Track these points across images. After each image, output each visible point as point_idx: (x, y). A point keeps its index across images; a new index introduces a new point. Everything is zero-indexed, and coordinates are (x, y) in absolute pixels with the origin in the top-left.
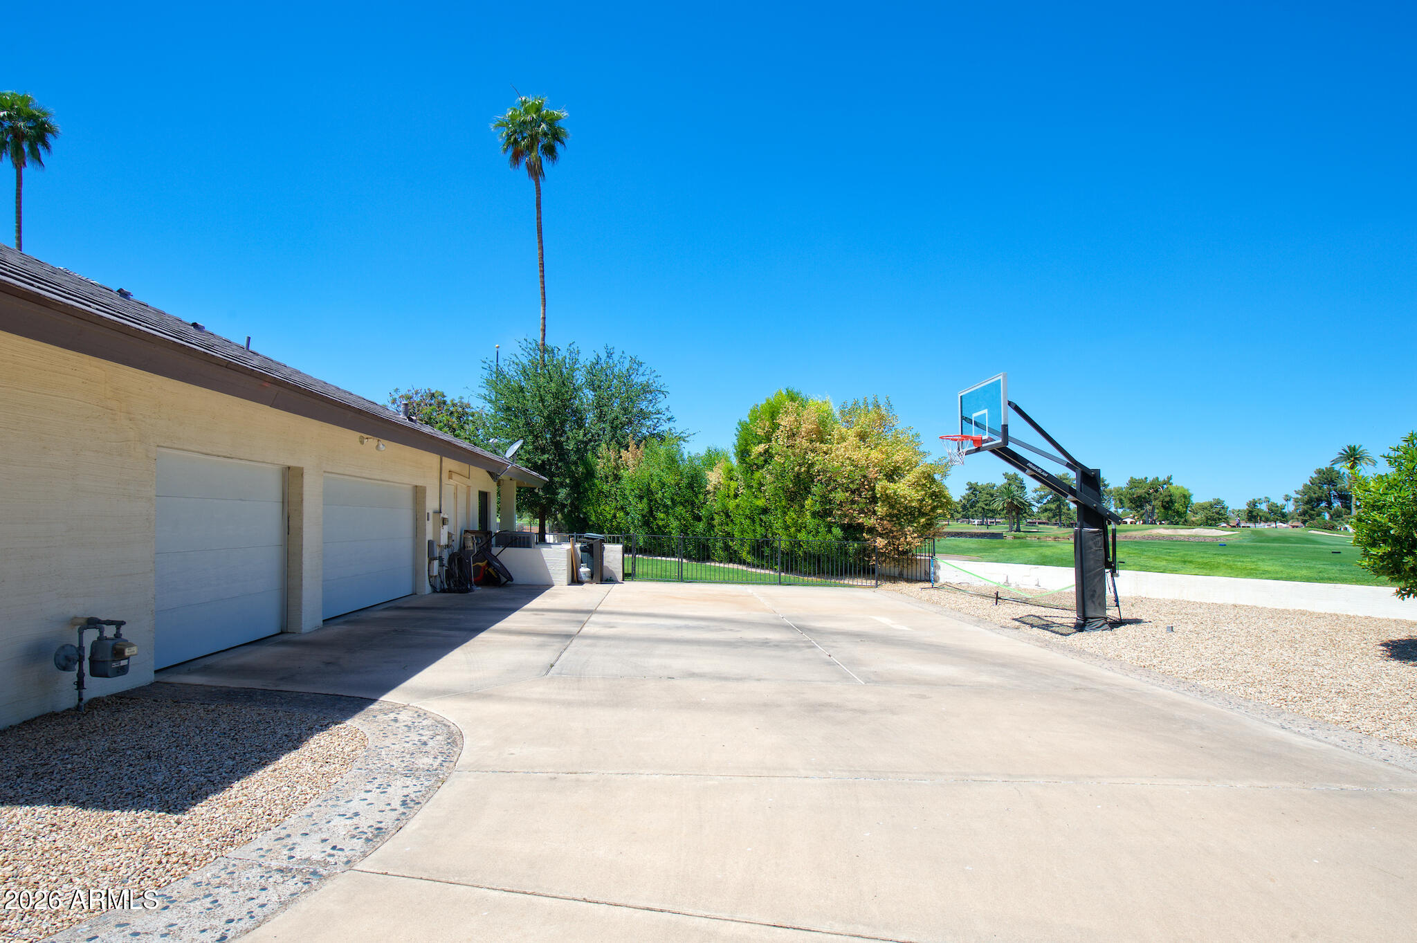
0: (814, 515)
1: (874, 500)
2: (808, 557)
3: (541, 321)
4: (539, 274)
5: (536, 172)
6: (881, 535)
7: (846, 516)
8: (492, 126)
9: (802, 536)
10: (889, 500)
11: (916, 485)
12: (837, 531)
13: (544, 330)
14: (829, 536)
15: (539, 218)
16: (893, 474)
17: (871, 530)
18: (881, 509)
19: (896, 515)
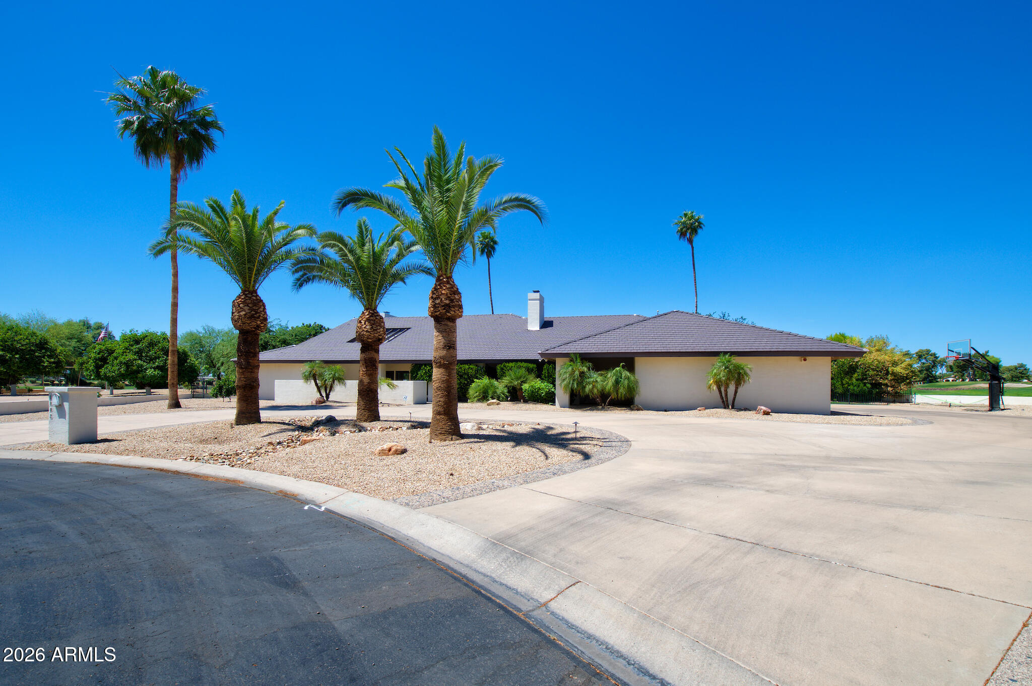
0: (857, 380)
1: (887, 373)
2: (852, 395)
3: (695, 303)
4: (694, 284)
5: (690, 241)
6: (890, 387)
7: (873, 380)
8: (672, 224)
9: (851, 387)
10: (893, 374)
11: (905, 369)
12: (869, 386)
13: (697, 307)
14: (865, 387)
15: (693, 261)
16: (895, 364)
17: (886, 385)
18: (890, 377)
19: (896, 379)
